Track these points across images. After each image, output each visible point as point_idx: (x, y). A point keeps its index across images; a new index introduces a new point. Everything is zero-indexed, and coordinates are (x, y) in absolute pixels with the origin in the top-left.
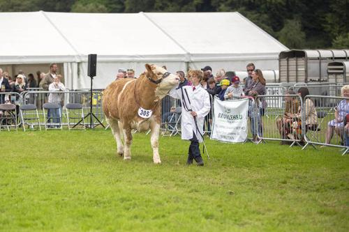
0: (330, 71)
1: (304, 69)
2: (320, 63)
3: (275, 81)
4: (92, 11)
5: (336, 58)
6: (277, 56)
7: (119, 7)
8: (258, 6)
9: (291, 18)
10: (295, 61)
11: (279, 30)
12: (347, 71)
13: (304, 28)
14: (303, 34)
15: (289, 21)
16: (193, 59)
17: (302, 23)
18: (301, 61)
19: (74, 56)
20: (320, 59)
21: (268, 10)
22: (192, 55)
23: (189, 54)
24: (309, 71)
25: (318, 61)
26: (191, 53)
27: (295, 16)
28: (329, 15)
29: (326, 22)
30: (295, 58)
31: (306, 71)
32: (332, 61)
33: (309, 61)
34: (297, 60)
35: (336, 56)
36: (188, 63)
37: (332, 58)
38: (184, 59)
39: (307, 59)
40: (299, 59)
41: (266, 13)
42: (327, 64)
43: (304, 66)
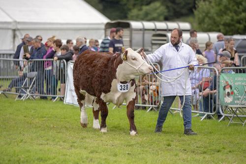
0: (154, 42)
1: (128, 39)
2: (144, 34)
5: (158, 30)
6: (103, 27)
16: (19, 27)
18: (126, 32)
20: (144, 30)
22: (19, 23)
23: (15, 22)
24: (133, 41)
25: (142, 32)
26: (18, 20)
31: (131, 41)
32: (154, 33)
33: (133, 32)
35: (158, 28)
36: (14, 30)
37: (154, 30)
38: (10, 26)
39: (132, 30)
40: (124, 30)
42: (151, 35)
43: (129, 37)
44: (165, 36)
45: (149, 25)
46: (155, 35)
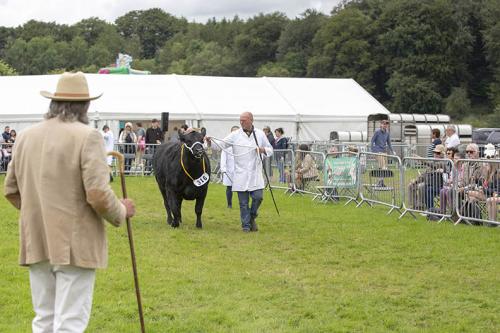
0: (406, 133)
2: (402, 125)
3: (362, 141)
4: (275, 76)
5: (413, 122)
7: (301, 71)
8: (429, 74)
9: (458, 86)
13: (470, 96)
14: (469, 101)
15: (456, 88)
16: (302, 120)
17: (468, 91)
19: (194, 115)
20: (401, 122)
21: (437, 78)
22: (302, 116)
23: (298, 115)
27: (462, 84)
28: (493, 84)
29: (490, 91)
35: (416, 120)
38: (295, 119)
41: (435, 80)
42: (404, 127)
44: (414, 127)
45: (407, 117)
46: (406, 127)
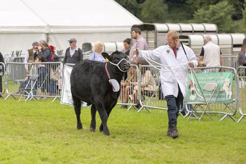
1: (153, 41)
5: (183, 32)
6: (130, 29)
10: (146, 34)
11: (142, 2)
12: (192, 44)
16: (52, 31)
18: (151, 34)
23: (49, 26)
26: (51, 25)
30: (146, 31)
31: (156, 43)
32: (180, 34)
33: (158, 34)
34: (147, 33)
35: (183, 30)
36: (48, 34)
37: (180, 32)
38: (44, 31)
39: (156, 32)
40: (149, 32)
43: (154, 39)
45: (174, 27)
